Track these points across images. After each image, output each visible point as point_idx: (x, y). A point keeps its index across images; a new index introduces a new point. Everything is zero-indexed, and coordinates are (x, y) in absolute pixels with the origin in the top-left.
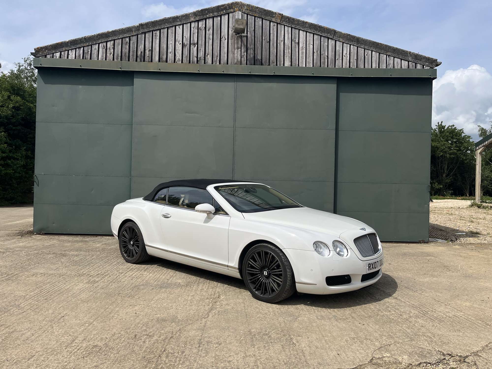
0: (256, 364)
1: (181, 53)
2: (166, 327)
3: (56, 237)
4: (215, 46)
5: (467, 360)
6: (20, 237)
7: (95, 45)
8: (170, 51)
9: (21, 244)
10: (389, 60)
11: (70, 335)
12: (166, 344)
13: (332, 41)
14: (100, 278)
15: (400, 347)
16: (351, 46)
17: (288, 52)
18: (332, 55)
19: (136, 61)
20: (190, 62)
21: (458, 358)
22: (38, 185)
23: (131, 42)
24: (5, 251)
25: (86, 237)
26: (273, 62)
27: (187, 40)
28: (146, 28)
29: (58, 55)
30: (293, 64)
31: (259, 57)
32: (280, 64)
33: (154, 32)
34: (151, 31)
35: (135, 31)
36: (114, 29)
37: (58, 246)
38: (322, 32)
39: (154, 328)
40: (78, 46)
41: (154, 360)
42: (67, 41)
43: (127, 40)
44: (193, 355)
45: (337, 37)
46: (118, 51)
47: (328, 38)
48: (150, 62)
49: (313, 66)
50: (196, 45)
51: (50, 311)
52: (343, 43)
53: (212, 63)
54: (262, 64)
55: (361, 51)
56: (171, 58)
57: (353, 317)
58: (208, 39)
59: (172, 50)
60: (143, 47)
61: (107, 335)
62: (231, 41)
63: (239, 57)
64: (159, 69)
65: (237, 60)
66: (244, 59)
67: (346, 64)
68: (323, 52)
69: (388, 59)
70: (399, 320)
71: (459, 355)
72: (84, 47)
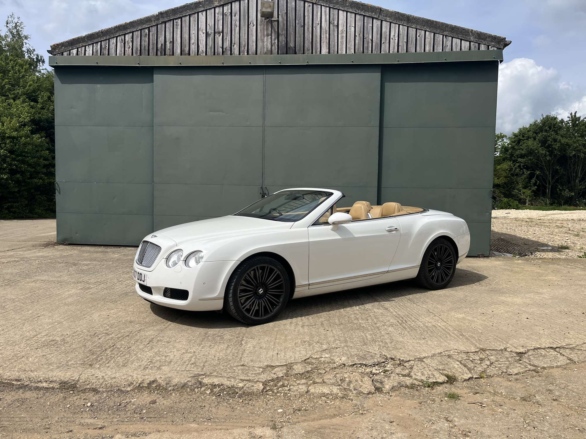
0: (190, 359)
1: (205, 44)
2: (128, 327)
3: (79, 248)
4: (242, 33)
5: (406, 364)
6: (44, 247)
7: (112, 39)
8: (193, 42)
9: (40, 254)
10: (446, 41)
11: (36, 331)
12: (118, 341)
13: (378, 21)
14: (95, 285)
15: (345, 350)
16: (400, 26)
17: (325, 37)
18: (377, 38)
19: (157, 55)
20: (214, 54)
21: (398, 362)
22: (60, 193)
23: (151, 33)
24: (20, 260)
25: (109, 248)
26: (308, 50)
27: (210, 28)
28: (167, 17)
29: (74, 51)
30: (331, 51)
31: (292, 45)
32: (316, 52)
33: (175, 21)
34: (171, 20)
35: (154, 21)
36: (132, 20)
37: (76, 256)
38: (365, 11)
39: (116, 329)
40: (95, 41)
41: (98, 353)
42: (84, 35)
43: (147, 31)
44: (137, 350)
45: (384, 16)
46: (137, 45)
47: (373, 18)
48: (171, 55)
49: (355, 53)
50: (222, 34)
51: (30, 312)
52: (391, 23)
53: (239, 54)
54: (295, 53)
55: (412, 31)
56: (194, 50)
57: (322, 324)
58: (235, 26)
59: (195, 40)
60: (163, 38)
61: (70, 332)
62: (260, 28)
63: (269, 46)
64: (180, 63)
65: (267, 48)
66: (275, 47)
67: (394, 48)
68: (366, 35)
69: (444, 40)
70: (369, 328)
71: (401, 359)
72: (101, 42)
